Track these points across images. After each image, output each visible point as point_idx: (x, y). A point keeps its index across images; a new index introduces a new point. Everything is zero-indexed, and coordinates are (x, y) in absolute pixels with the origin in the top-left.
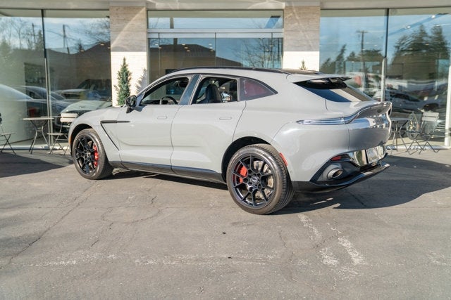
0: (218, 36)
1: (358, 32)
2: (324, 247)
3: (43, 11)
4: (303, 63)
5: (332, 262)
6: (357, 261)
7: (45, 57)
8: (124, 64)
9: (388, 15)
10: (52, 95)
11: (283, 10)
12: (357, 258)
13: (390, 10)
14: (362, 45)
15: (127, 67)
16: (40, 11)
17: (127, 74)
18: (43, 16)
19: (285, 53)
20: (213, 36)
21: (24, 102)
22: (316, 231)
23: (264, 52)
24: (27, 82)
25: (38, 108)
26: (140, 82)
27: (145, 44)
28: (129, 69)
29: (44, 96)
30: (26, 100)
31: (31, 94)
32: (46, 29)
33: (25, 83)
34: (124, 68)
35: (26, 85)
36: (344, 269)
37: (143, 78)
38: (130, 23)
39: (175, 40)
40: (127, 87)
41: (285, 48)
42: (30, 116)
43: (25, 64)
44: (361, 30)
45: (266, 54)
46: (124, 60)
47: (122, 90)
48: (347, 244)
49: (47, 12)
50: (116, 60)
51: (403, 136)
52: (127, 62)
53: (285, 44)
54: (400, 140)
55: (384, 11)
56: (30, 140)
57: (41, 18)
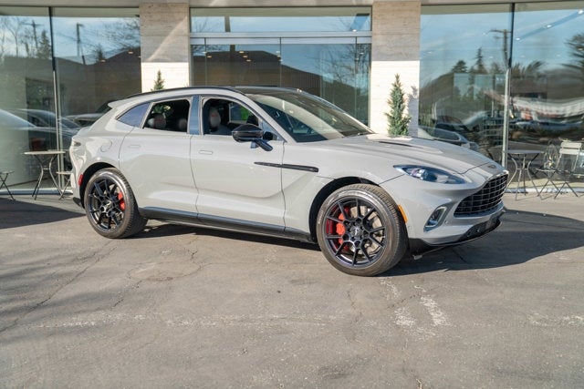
0: (284, 42)
2: (401, 307)
3: (51, 9)
4: (397, 77)
5: (407, 322)
6: (437, 322)
7: (54, 69)
8: (159, 79)
9: (513, 10)
10: (63, 122)
11: (371, 6)
12: (438, 318)
13: (516, 5)
15: (163, 84)
16: (47, 9)
18: (51, 15)
19: (374, 63)
20: (277, 42)
21: (25, 131)
22: (395, 289)
24: (30, 104)
25: (43, 139)
27: (186, 52)
28: (165, 86)
29: (51, 122)
30: (28, 128)
31: (33, 119)
32: (54, 31)
33: (26, 105)
34: (159, 85)
35: (28, 108)
41: (372, 58)
42: (33, 150)
43: (26, 79)
46: (159, 74)
48: (430, 303)
49: (56, 11)
52: (162, 78)
53: (373, 53)
55: (508, 6)
56: (33, 181)
57: (48, 18)
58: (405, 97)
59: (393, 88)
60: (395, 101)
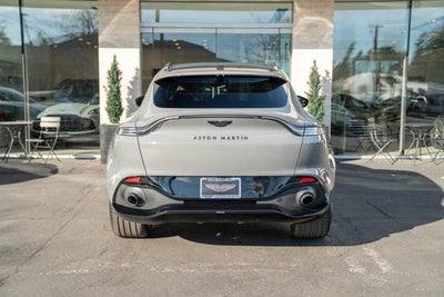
0: (219, 31)
1: (371, 26)
4: (315, 62)
5: (359, 270)
7: (23, 52)
8: (115, 62)
9: (410, 7)
11: (292, 2)
12: (384, 267)
14: (376, 42)
15: (117, 65)
17: (118, 73)
18: (20, 5)
19: (294, 51)
20: (214, 31)
23: (265, 49)
26: (131, 83)
27: (137, 40)
28: (120, 67)
34: (115, 67)
36: (372, 276)
37: (135, 78)
38: (119, 15)
39: (162, 35)
40: (118, 88)
41: (294, 46)
44: (375, 24)
45: (267, 52)
46: (115, 57)
47: (112, 91)
48: (372, 253)
49: (26, 2)
50: (105, 57)
51: (428, 144)
52: (117, 60)
53: (294, 41)
54: (424, 150)
55: (406, 4)
57: (18, 8)
58: (321, 78)
59: (311, 71)
60: (313, 82)
